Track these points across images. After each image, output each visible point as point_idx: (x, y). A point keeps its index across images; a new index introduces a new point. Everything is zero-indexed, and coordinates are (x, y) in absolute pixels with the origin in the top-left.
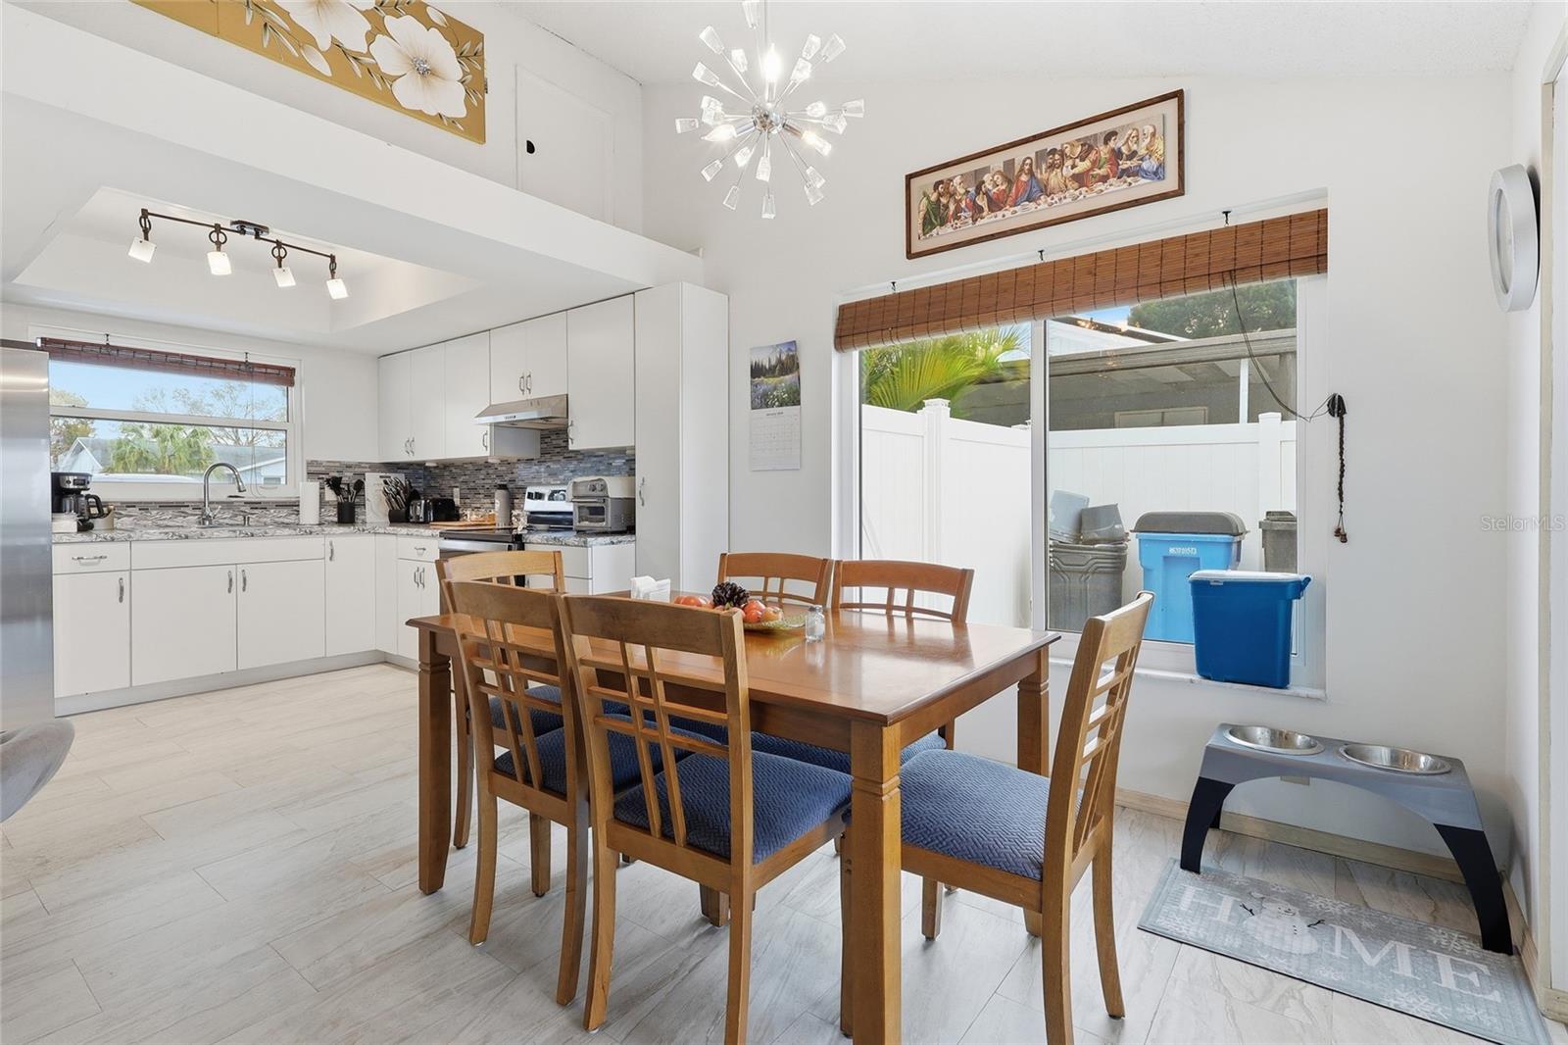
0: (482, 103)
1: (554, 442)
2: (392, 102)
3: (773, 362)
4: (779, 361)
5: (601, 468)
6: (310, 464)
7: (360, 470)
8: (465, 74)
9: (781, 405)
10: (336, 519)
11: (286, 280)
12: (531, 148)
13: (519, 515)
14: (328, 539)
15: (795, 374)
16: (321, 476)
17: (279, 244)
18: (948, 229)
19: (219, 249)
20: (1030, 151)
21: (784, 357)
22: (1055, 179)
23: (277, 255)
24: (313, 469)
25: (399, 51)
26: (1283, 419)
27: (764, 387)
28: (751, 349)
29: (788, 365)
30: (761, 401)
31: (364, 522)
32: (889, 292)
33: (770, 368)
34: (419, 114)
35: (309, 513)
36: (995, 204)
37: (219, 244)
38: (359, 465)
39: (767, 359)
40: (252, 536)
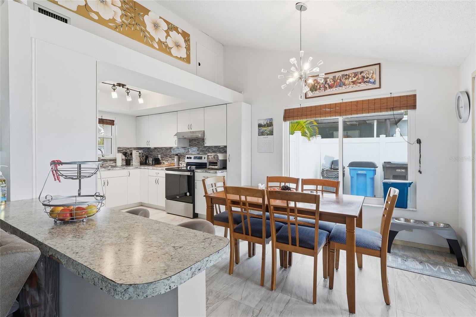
0: (190, 53)
1: (194, 143)
2: (170, 54)
3: (265, 123)
4: (267, 123)
5: (210, 150)
6: (118, 148)
7: (131, 149)
8: (186, 45)
9: (267, 135)
10: (125, 164)
11: (129, 99)
12: (199, 65)
13: (182, 163)
14: (128, 170)
15: (272, 127)
16: (121, 151)
17: (128, 89)
18: (317, 92)
19: (114, 91)
20: (340, 74)
21: (268, 122)
22: (347, 82)
23: (127, 92)
24: (119, 149)
25: (172, 41)
26: (386, 137)
27: (262, 130)
28: (258, 120)
29: (270, 124)
30: (261, 134)
31: (132, 165)
32: (299, 107)
33: (264, 125)
34: (176, 57)
35: (119, 162)
36: (331, 87)
37: (114, 89)
38: (131, 148)
39: (263, 122)
40: (110, 170)
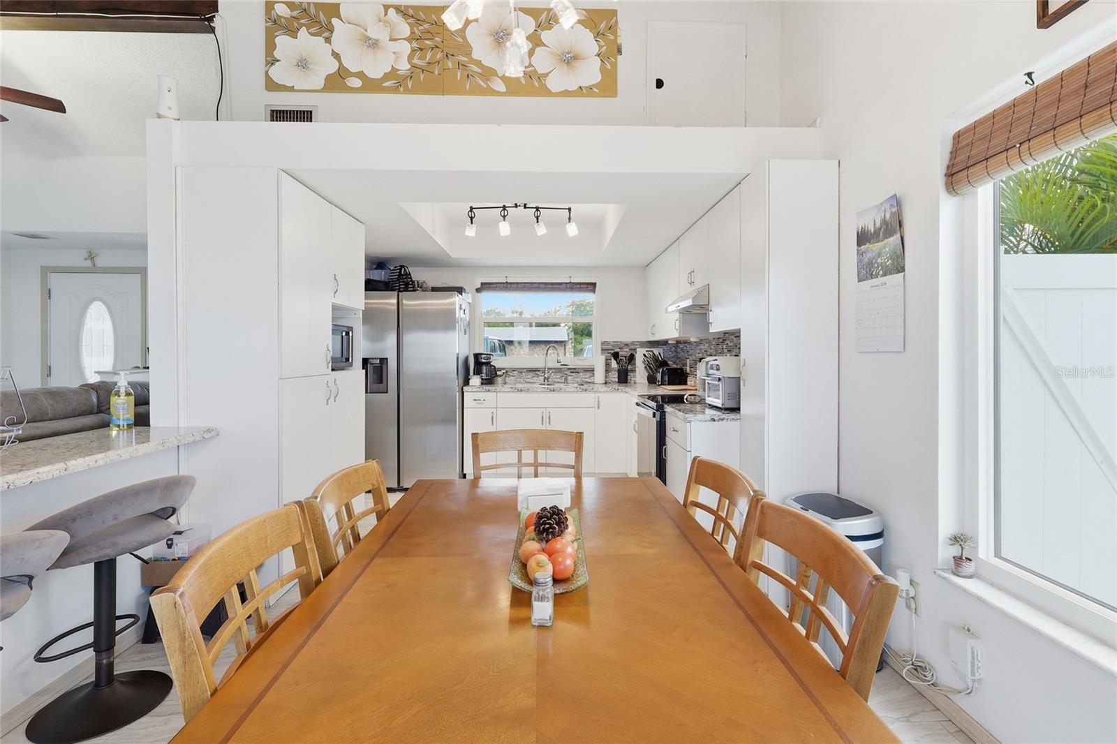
0: (614, 65)
2: (546, 92)
3: (878, 224)
4: (884, 222)
6: (604, 343)
7: (634, 346)
8: (600, 47)
9: (885, 275)
10: (617, 380)
11: (541, 230)
12: (660, 84)
15: (901, 234)
16: (610, 351)
17: (537, 209)
19: (504, 220)
21: (888, 216)
23: (536, 215)
24: (604, 347)
25: (551, 53)
27: (869, 255)
28: (857, 214)
29: (894, 225)
30: (867, 271)
31: (635, 383)
32: (1023, 90)
33: (875, 232)
34: (566, 93)
35: (599, 376)
37: (504, 217)
38: (633, 343)
39: (871, 222)
40: (586, 390)
